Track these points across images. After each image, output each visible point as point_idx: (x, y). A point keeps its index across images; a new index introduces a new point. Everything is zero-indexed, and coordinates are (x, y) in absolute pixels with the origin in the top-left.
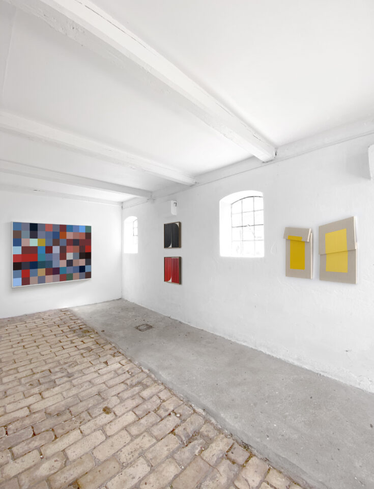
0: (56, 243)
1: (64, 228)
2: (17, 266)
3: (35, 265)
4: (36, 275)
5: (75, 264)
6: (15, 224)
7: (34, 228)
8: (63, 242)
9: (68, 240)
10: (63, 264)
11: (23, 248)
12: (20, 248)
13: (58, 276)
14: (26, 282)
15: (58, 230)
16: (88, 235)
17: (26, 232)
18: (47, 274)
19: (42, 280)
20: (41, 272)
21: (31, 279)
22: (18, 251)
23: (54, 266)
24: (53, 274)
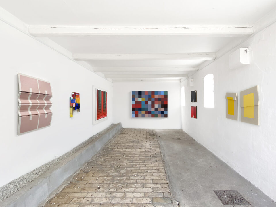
0: (150, 100)
1: (153, 93)
2: (133, 109)
3: (140, 109)
4: (141, 113)
5: (159, 110)
6: (133, 92)
7: (140, 93)
8: (153, 100)
9: (155, 98)
10: (153, 109)
11: (136, 102)
12: (134, 102)
13: (151, 115)
14: (137, 116)
15: (151, 94)
16: (166, 96)
17: (137, 95)
18: (146, 113)
19: (143, 116)
20: (143, 112)
21: (139, 115)
22: (134, 103)
23: (149, 110)
24: (148, 114)
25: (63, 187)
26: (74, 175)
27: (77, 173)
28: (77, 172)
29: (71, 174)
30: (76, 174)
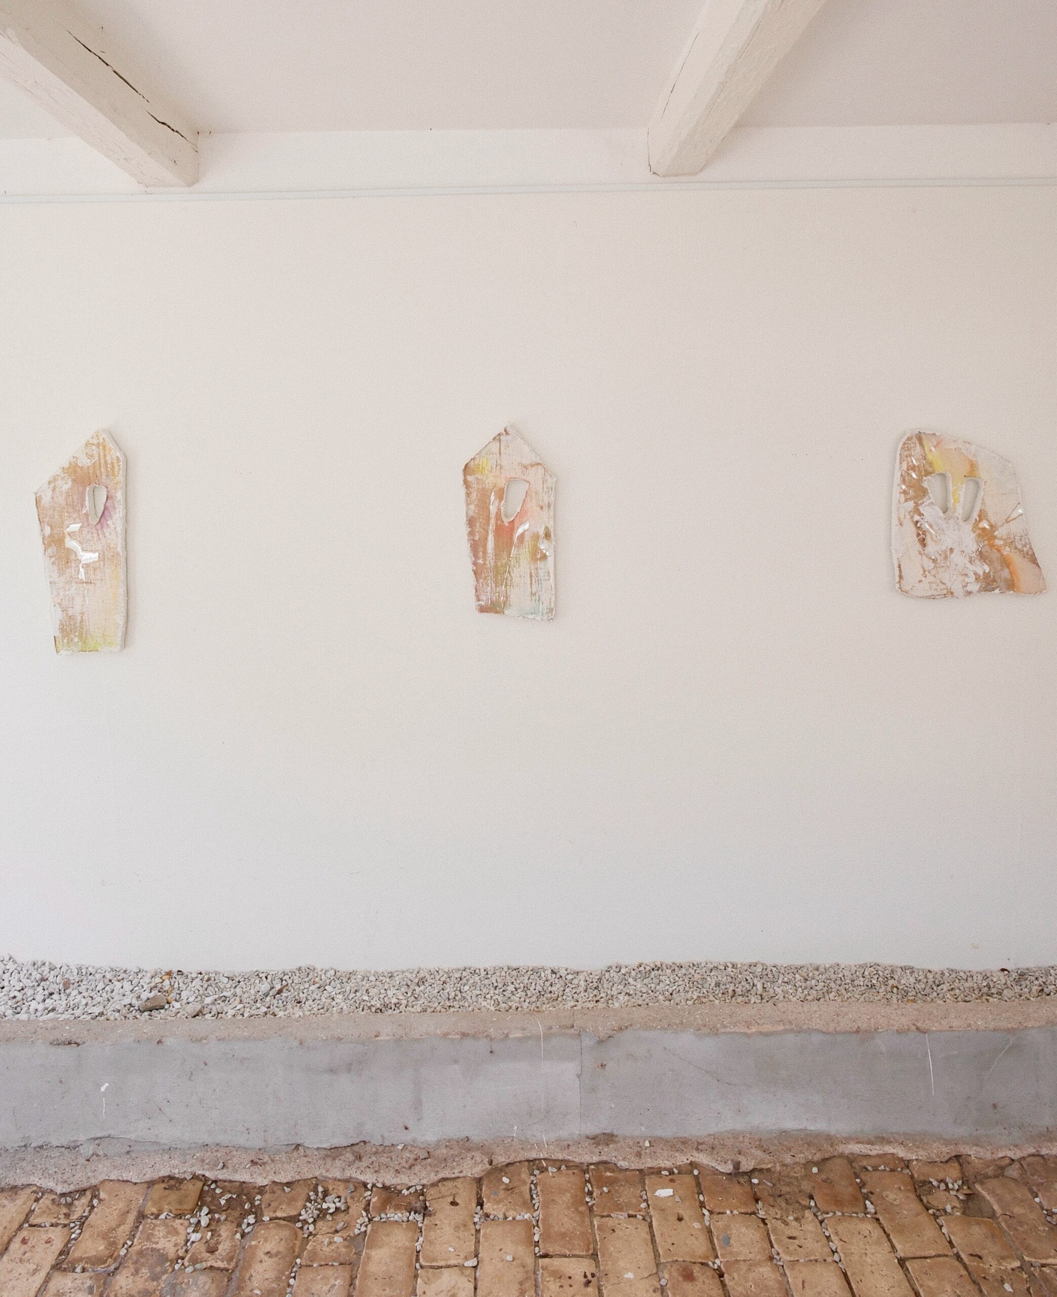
25: (682, 1159)
26: (855, 1148)
27: (889, 1149)
28: (901, 1152)
29: (839, 1127)
30: (876, 1150)
